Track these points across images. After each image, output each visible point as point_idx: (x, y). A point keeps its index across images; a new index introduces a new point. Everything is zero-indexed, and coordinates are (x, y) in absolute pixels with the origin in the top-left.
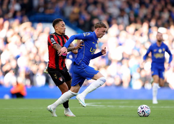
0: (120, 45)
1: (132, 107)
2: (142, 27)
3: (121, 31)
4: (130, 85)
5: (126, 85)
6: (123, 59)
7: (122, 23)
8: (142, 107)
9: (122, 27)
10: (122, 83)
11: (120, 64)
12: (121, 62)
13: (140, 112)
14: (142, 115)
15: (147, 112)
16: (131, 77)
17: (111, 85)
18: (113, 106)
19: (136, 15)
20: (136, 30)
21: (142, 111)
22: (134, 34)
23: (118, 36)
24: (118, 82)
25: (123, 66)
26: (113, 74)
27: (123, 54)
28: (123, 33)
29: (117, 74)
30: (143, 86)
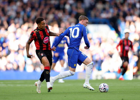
0: (17, 39)
1: (26, 85)
2: (33, 25)
3: (17, 29)
4: (25, 69)
5: (21, 69)
6: (19, 49)
7: (18, 23)
8: (105, 85)
9: (18, 25)
10: (18, 67)
11: (17, 53)
12: (17, 52)
13: (103, 88)
14: (103, 91)
15: (107, 90)
16: (25, 63)
17: (11, 69)
18: (12, 85)
19: (29, 17)
20: (29, 28)
21: (104, 88)
22: (27, 31)
23: (15, 33)
24: (15, 67)
25: (19, 55)
26: (12, 61)
27: (19, 46)
28: (19, 30)
29: (15, 61)
30: (34, 70)
